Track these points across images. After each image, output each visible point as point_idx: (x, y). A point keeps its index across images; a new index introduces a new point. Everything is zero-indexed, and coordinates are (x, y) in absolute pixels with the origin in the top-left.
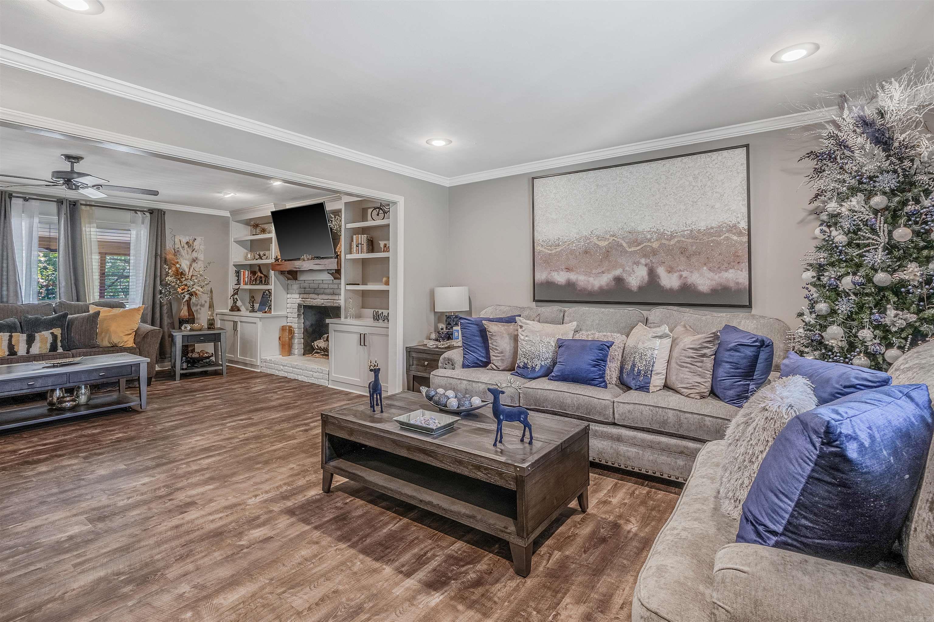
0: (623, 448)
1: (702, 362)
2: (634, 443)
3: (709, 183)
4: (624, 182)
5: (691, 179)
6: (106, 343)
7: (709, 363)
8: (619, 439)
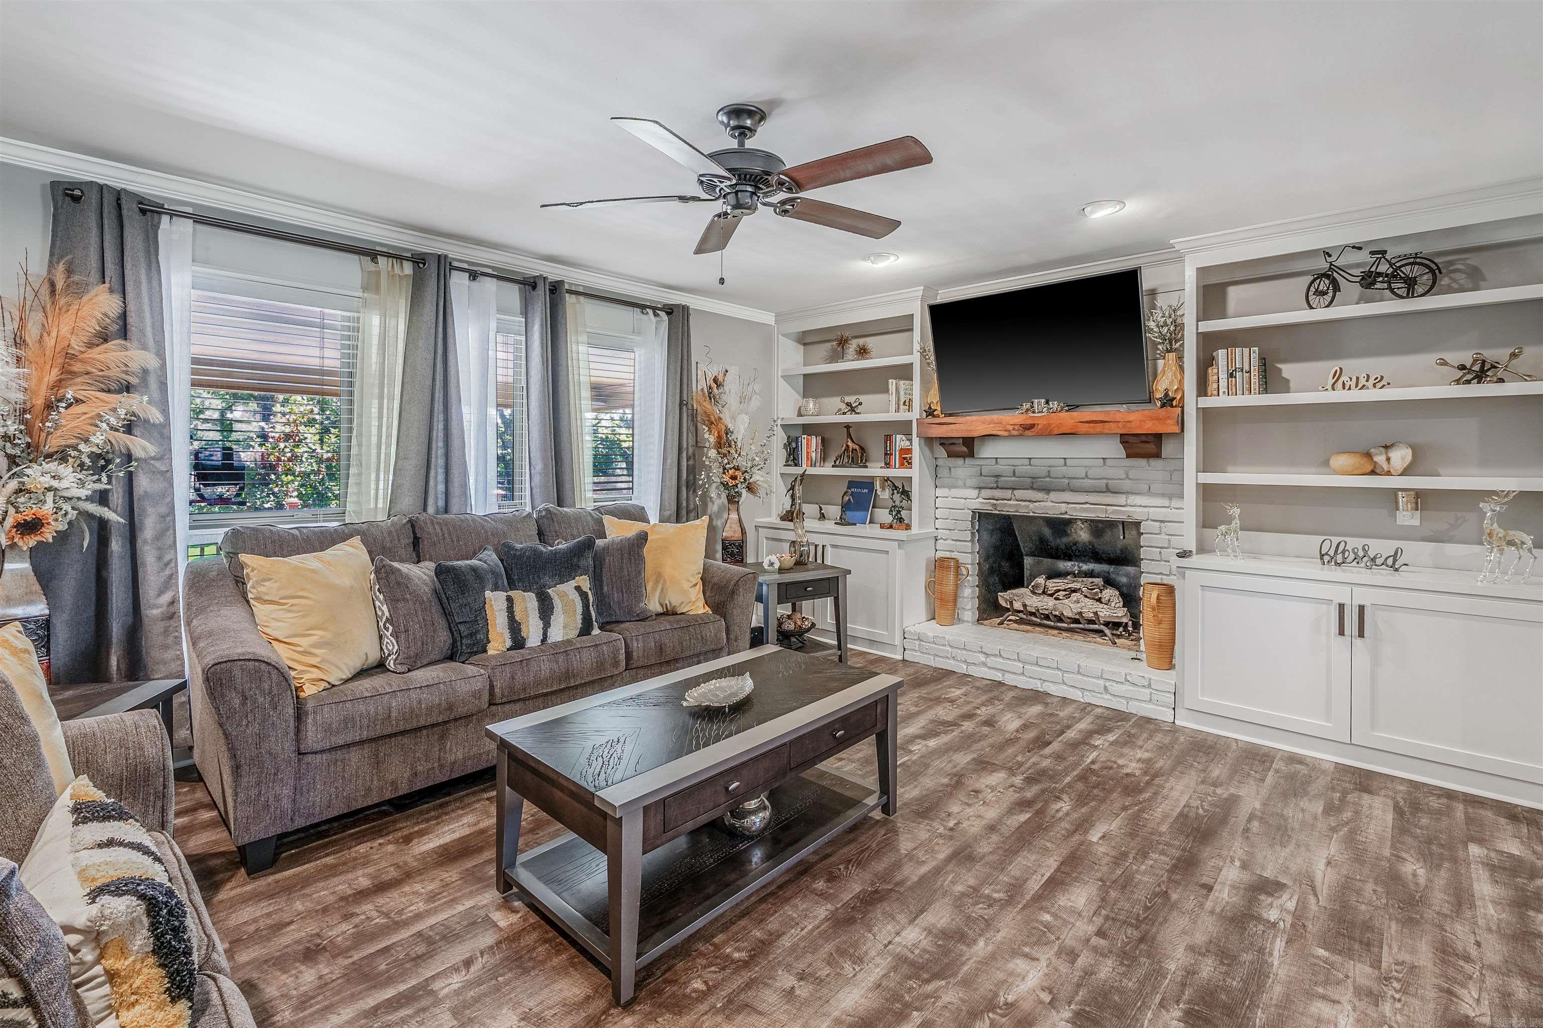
6: (654, 605)
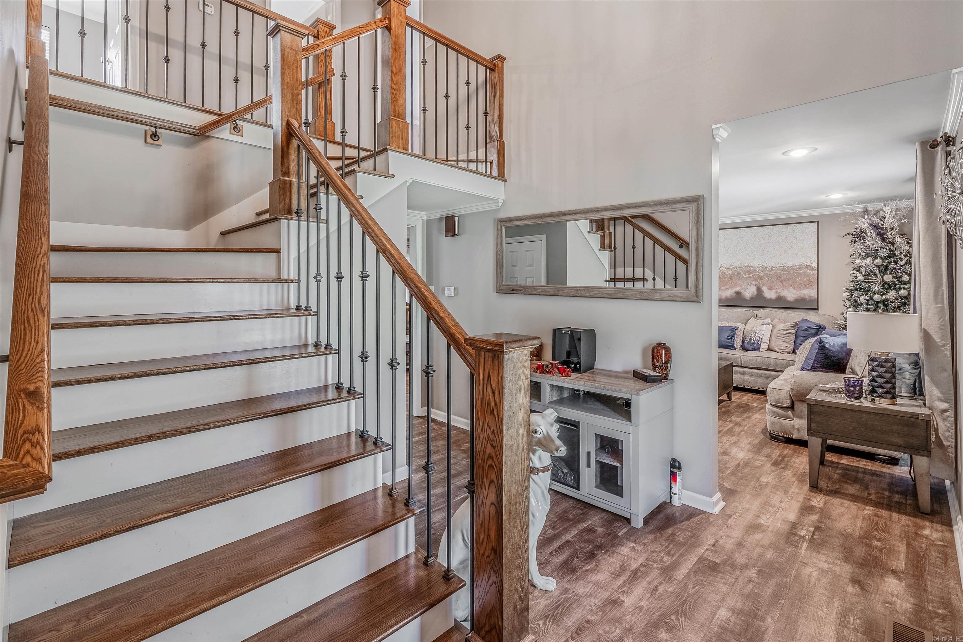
0: (746, 378)
1: (789, 336)
2: (752, 375)
3: (795, 241)
4: (742, 238)
5: (784, 238)
7: (793, 337)
8: (744, 373)
